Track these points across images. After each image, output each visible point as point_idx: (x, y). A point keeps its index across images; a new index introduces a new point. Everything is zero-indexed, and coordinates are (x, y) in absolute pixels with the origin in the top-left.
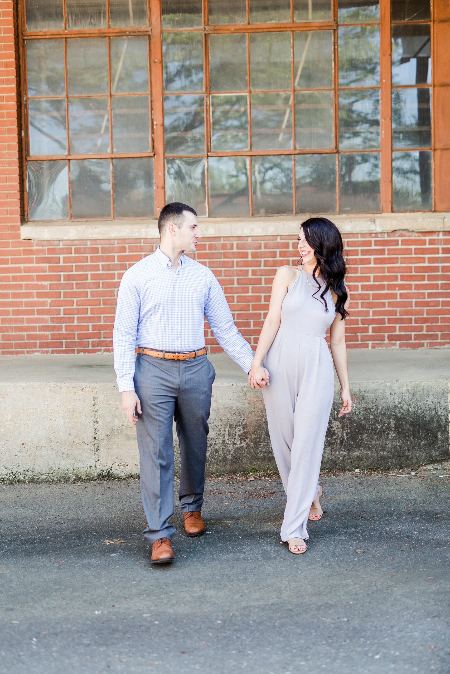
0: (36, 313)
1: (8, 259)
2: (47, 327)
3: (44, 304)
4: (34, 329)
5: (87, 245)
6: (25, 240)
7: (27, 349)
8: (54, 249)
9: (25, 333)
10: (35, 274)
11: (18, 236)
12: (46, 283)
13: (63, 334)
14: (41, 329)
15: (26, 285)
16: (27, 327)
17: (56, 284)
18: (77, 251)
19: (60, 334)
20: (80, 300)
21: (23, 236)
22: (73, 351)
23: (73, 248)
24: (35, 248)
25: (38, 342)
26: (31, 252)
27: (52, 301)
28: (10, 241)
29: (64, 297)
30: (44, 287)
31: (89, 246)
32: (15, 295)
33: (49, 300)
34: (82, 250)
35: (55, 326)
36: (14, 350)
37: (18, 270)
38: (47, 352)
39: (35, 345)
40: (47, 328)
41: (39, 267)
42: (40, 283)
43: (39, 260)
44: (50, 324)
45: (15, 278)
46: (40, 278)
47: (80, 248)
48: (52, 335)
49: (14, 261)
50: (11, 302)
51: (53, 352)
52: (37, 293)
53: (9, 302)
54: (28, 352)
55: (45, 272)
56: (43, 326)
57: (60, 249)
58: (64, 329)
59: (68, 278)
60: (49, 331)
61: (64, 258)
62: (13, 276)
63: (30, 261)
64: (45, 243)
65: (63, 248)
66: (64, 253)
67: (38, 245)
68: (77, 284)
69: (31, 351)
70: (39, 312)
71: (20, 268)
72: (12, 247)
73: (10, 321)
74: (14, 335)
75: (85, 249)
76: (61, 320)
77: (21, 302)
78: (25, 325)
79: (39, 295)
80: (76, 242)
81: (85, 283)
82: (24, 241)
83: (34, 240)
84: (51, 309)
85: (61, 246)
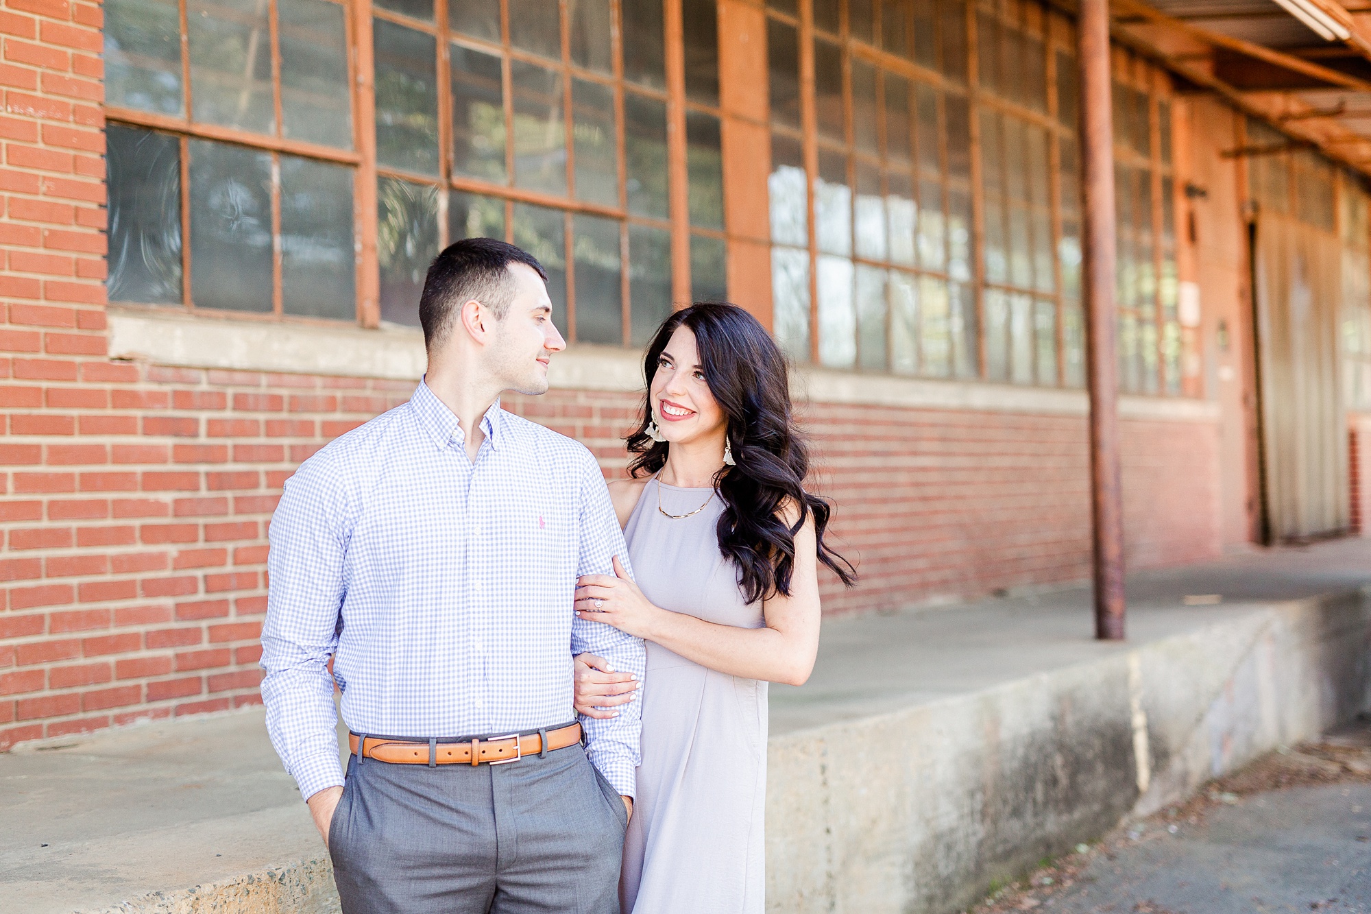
0: (139, 591)
1: (72, 418)
2: (168, 633)
3: (157, 561)
4: (131, 642)
5: (258, 385)
6: (121, 359)
7: (116, 711)
8: (187, 394)
9: (111, 659)
10: (139, 469)
11: (100, 347)
12: (167, 497)
13: (205, 652)
14: (154, 640)
15: (115, 502)
16: (121, 637)
17: (190, 500)
18: (240, 403)
19: (198, 655)
20: (246, 549)
21: (117, 348)
22: (223, 704)
23: (230, 392)
24: (142, 387)
25: (143, 682)
26: (133, 399)
27: (181, 553)
28: (78, 359)
29: (207, 540)
30: (159, 509)
31: (263, 390)
32: (89, 537)
33: (172, 550)
34: (251, 401)
35: (187, 630)
36: (80, 716)
37: (96, 454)
38: (165, 713)
39: (133, 696)
40: (167, 638)
41: (152, 447)
42: (152, 496)
43: (154, 426)
44: (174, 625)
45: (89, 482)
46: (153, 482)
47: (245, 395)
48: (178, 656)
49: (89, 427)
50: (81, 559)
51: (179, 711)
52: (144, 528)
53: (72, 558)
54: (120, 720)
55: (164, 461)
56: (159, 632)
57: (203, 394)
58: (205, 636)
59: (218, 482)
60: (173, 645)
61: (210, 423)
62: (83, 475)
63: (125, 427)
64: (169, 373)
65: (210, 394)
66: (210, 408)
67: (152, 379)
68: (237, 500)
69: (127, 715)
70: (151, 589)
71: (101, 448)
72: (87, 380)
73: (76, 620)
74: (84, 669)
75: (256, 397)
76: (200, 611)
77: (102, 558)
78: (113, 631)
79: (149, 534)
80: (238, 377)
81: (254, 498)
82: (117, 363)
83: (143, 362)
84: (180, 579)
85: (204, 387)
